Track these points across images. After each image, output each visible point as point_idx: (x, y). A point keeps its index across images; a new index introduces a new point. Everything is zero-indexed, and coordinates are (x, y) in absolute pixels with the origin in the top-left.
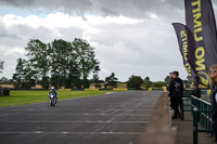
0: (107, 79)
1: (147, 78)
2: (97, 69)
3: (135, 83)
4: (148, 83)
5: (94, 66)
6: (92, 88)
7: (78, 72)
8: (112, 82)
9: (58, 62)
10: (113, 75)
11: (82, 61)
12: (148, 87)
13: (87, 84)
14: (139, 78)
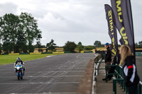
0: (48, 44)
1: (80, 43)
2: (40, 37)
3: (70, 47)
4: (81, 47)
5: (37, 34)
6: (36, 51)
7: (24, 40)
8: (51, 47)
9: (8, 32)
10: (52, 41)
11: (28, 30)
12: (80, 50)
13: (31, 49)
14: (73, 43)
